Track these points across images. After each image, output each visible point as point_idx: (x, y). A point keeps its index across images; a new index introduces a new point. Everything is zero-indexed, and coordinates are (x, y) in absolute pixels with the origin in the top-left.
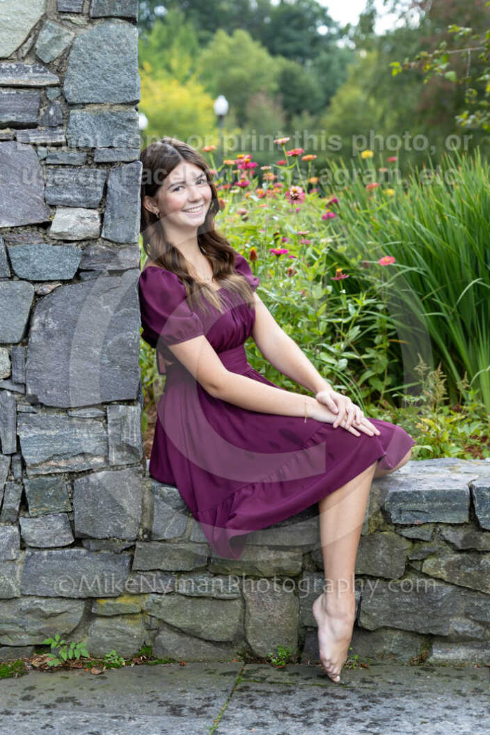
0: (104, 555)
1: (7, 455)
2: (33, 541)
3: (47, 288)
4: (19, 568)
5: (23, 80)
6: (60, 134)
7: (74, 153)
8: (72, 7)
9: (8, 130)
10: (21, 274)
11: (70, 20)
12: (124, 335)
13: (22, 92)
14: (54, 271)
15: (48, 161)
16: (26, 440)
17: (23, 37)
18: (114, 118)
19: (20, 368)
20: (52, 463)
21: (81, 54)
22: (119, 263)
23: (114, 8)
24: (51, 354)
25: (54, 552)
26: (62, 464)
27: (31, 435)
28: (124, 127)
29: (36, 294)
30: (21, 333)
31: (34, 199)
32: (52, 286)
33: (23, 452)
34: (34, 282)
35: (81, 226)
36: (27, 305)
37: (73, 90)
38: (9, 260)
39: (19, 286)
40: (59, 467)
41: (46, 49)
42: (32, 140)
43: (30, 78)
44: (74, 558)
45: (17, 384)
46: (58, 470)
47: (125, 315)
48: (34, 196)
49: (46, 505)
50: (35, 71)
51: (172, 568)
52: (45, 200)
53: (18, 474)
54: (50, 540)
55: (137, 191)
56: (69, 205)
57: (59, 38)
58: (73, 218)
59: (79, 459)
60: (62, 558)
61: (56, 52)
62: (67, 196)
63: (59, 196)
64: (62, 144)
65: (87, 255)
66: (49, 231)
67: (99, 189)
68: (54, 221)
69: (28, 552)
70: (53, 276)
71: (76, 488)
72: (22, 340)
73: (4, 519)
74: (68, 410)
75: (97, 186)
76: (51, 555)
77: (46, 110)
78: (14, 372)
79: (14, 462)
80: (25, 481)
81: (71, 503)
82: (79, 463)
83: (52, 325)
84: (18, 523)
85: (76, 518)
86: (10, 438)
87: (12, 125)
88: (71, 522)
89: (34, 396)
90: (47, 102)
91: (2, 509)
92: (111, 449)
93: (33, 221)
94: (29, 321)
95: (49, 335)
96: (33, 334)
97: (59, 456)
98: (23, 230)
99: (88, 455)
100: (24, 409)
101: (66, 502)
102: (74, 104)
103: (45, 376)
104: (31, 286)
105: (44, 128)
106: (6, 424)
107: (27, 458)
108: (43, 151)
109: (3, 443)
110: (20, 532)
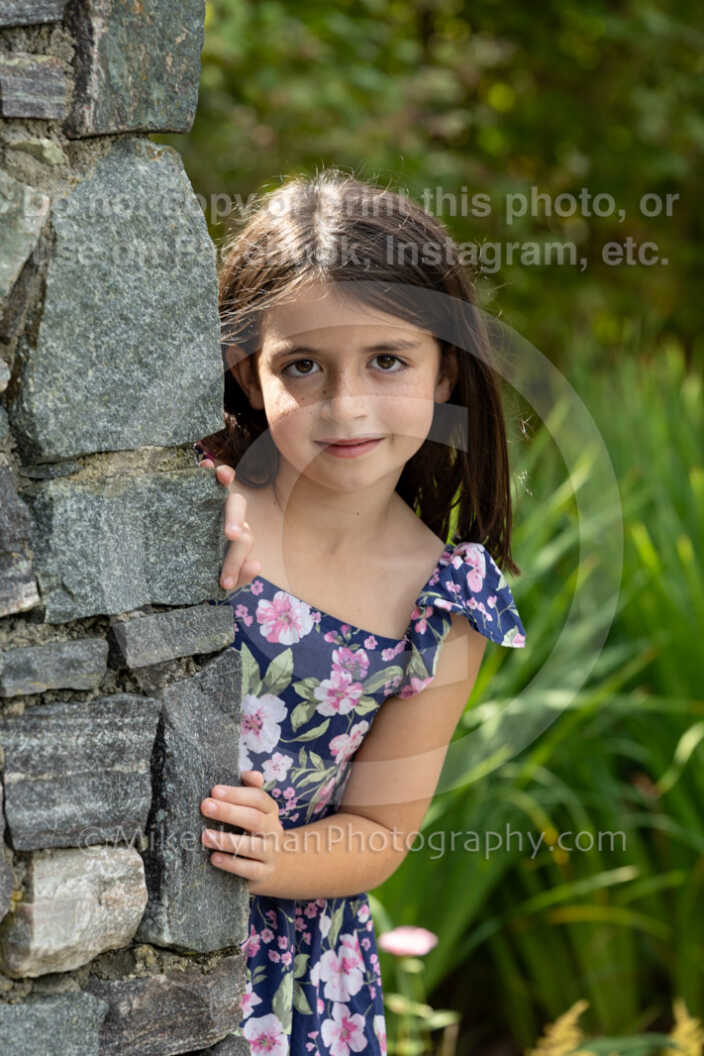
6: (26, 580)
7: (67, 647)
8: (41, 100)
11: (38, 154)
18: (169, 500)
23: (147, 103)
35: (103, 915)
37: (56, 411)
52: (8, 835)
56: (69, 841)
58: (84, 887)
62: (64, 809)
63: (45, 814)
64: (32, 616)
65: (111, 1018)
66: (26, 953)
67: (143, 768)
68: (37, 911)
75: (139, 755)
102: (55, 462)
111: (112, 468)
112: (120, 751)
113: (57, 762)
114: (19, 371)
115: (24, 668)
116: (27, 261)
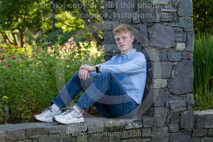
0: (186, 133)
1: (167, 108)
2: (172, 131)
3: (176, 63)
4: (168, 138)
5: (170, 10)
6: (177, 24)
7: (180, 29)
9: (166, 23)
10: (170, 60)
12: (191, 75)
13: (170, 13)
14: (177, 59)
15: (176, 31)
16: (171, 103)
18: (188, 20)
19: (169, 84)
20: (177, 109)
21: (182, 4)
22: (189, 57)
24: (176, 80)
25: (176, 133)
26: (179, 110)
27: (172, 102)
28: (190, 22)
29: (173, 66)
30: (170, 75)
31: (173, 40)
32: (177, 63)
33: (171, 107)
34: (172, 62)
35: (182, 47)
36: (171, 68)
38: (168, 56)
39: (170, 63)
40: (178, 110)
41: (174, 3)
42: (172, 25)
43: (171, 10)
44: (180, 135)
45: (168, 89)
46: (177, 111)
47: (191, 70)
48: (173, 39)
49: (175, 120)
50: (172, 8)
51: (200, 136)
52: (175, 41)
53: (169, 113)
54: (175, 130)
55: (192, 39)
56: (180, 42)
58: (181, 45)
59: (182, 108)
60: (177, 135)
61: (177, 3)
62: (179, 40)
64: (178, 27)
65: (182, 55)
66: (176, 49)
67: (185, 38)
68: (177, 46)
69: (170, 134)
70: (176, 60)
71: (181, 115)
72: (170, 77)
73: (166, 125)
74: (179, 95)
75: (185, 37)
76: (175, 134)
77: (174, 18)
78: (168, 86)
79: (168, 109)
80: (170, 115)
81: (180, 120)
82: (182, 109)
83: (177, 73)
84: (168, 126)
85: (181, 124)
86: (168, 103)
87: (168, 22)
88: (179, 125)
89: (172, 92)
90: (174, 16)
91: (166, 122)
92: (188, 105)
93: (173, 46)
94: (171, 72)
95: (176, 76)
96: (172, 75)
97: (178, 107)
98: (170, 49)
99: (184, 107)
100: (170, 95)
101: (179, 120)
102: (180, 17)
103: (175, 86)
104: (172, 63)
105: (174, 23)
106: (166, 100)
107: (172, 108)
108: (174, 28)
109: (166, 105)
110: (169, 128)
111: (184, 17)
112: (184, 37)
113: (179, 36)
114: (177, 10)
115: (177, 30)
116: (178, 3)
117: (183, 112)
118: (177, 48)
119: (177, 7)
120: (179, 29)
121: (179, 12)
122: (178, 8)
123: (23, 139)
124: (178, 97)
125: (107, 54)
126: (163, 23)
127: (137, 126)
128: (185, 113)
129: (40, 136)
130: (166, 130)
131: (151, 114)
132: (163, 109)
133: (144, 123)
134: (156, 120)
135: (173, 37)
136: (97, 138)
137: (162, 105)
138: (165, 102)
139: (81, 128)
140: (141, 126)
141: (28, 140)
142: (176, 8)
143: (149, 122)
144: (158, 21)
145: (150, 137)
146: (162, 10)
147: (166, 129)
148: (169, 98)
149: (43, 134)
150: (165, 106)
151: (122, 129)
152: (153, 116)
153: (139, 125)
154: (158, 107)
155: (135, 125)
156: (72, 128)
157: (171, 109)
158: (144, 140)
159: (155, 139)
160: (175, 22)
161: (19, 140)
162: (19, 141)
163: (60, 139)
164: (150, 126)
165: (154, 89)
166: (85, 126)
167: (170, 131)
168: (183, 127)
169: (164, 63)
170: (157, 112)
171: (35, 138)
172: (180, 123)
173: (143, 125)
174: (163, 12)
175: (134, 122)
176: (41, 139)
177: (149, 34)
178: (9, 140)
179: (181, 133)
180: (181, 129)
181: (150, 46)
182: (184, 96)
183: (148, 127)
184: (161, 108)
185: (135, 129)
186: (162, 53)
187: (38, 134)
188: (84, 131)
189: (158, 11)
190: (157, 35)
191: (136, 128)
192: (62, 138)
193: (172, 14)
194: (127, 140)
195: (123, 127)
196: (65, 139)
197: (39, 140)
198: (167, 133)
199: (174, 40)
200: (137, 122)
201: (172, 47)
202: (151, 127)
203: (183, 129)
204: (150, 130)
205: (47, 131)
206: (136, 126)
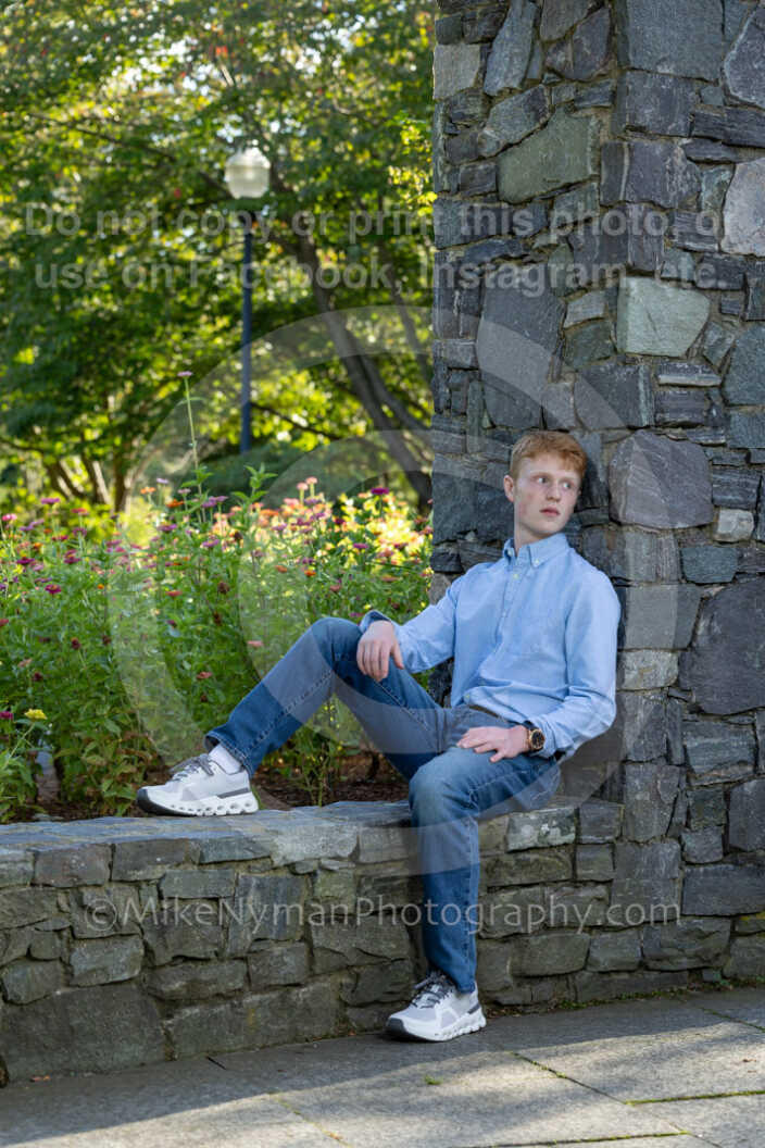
0: (749, 869)
1: (678, 766)
2: (696, 857)
3: (714, 591)
4: (678, 886)
5: (693, 380)
6: (723, 435)
7: (733, 454)
8: (734, 309)
9: (679, 430)
10: (690, 577)
11: (731, 323)
13: (692, 391)
14: (718, 574)
15: (716, 462)
16: (692, 750)
17: (694, 337)
19: (688, 673)
20: (715, 773)
21: (742, 356)
24: (715, 658)
25: (711, 868)
26: (723, 774)
27: (697, 744)
29: (705, 600)
30: (689, 638)
31: (703, 499)
32: (717, 589)
33: (691, 762)
34: (699, 585)
35: (740, 528)
36: (694, 609)
37: (734, 392)
38: (682, 561)
39: (690, 588)
40: (719, 777)
41: (713, 349)
42: (702, 439)
43: (700, 378)
44: (724, 874)
45: (683, 690)
46: (718, 781)
48: (704, 496)
49: (708, 817)
50: (704, 372)
52: (713, 500)
53: (684, 786)
54: (707, 856)
56: (732, 506)
57: (722, 340)
58: (735, 519)
59: (736, 768)
60: (715, 873)
61: (721, 353)
62: (730, 497)
63: (724, 497)
64: (723, 445)
65: (741, 558)
66: (715, 532)
67: (755, 491)
68: (720, 522)
69: (687, 869)
70: (718, 579)
71: (733, 797)
72: (690, 645)
73: (670, 834)
74: (723, 718)
75: (753, 486)
76: (705, 871)
77: (709, 411)
78: (681, 679)
79: (681, 773)
80: (689, 793)
81: (727, 814)
82: (736, 772)
83: (717, 629)
84: (679, 839)
85: (731, 830)
86: (680, 748)
87: (684, 425)
88: (723, 836)
89: (697, 703)
90: (708, 402)
91: (671, 823)
92: (761, 757)
93: (704, 522)
94: (696, 626)
95: (713, 639)
96: (699, 639)
97: (721, 765)
98: (693, 532)
99: (742, 763)
100: (690, 717)
101: (722, 814)
102: (733, 405)
103: (708, 682)
104: (698, 589)
105: (708, 429)
106: (674, 735)
107: (696, 767)
108: (710, 452)
109: (674, 753)
110: (682, 849)
111: (749, 409)
112: (747, 484)
113: (728, 484)
114: (724, 379)
115: (719, 458)
116: (728, 352)
117: (740, 783)
118: (721, 529)
119: (723, 369)
120: (729, 456)
121: (729, 389)
122: (728, 372)
123: (99, 882)
124: (720, 723)
125: (442, 548)
126: (667, 430)
127: (556, 837)
128: (750, 787)
129: (168, 871)
130: (670, 854)
131: (611, 793)
132: (660, 771)
133: (584, 826)
134: (631, 814)
135: (706, 485)
136: (396, 883)
137: (654, 756)
138: (668, 742)
139: (333, 841)
140: (571, 837)
141: (121, 886)
142: (720, 371)
143: (602, 820)
144: (646, 423)
145: (607, 883)
146: (664, 379)
147: (670, 849)
148: (684, 727)
149: (178, 865)
150: (668, 757)
151: (497, 847)
152: (620, 797)
153: (563, 833)
154: (641, 762)
155: (548, 833)
156: (296, 841)
157: (692, 771)
158: (581, 895)
159: (627, 888)
160: (715, 427)
161: (86, 885)
162: (83, 890)
163: (248, 886)
164: (608, 838)
165: (627, 691)
166: (347, 835)
167: (685, 860)
168: (739, 844)
169: (669, 587)
170: (637, 782)
171: (147, 881)
172: (726, 827)
173: (578, 833)
174: (667, 385)
175: (544, 822)
176: (171, 881)
177: (608, 474)
178: (45, 885)
179: (731, 867)
180: (730, 851)
181: (611, 520)
182: (746, 720)
183: (599, 840)
184: (653, 768)
185: (546, 851)
186: (659, 547)
187: (159, 864)
188: (342, 855)
189: (645, 383)
190: (642, 476)
191: (551, 847)
192: (254, 882)
193: (702, 393)
194: (513, 893)
195: (501, 839)
196: (266, 883)
197: (162, 888)
198: (677, 868)
199: (708, 498)
200: (554, 823)
201: (701, 527)
202: (608, 842)
203: (739, 850)
204: (605, 855)
205: (195, 851)
206: (550, 837)
